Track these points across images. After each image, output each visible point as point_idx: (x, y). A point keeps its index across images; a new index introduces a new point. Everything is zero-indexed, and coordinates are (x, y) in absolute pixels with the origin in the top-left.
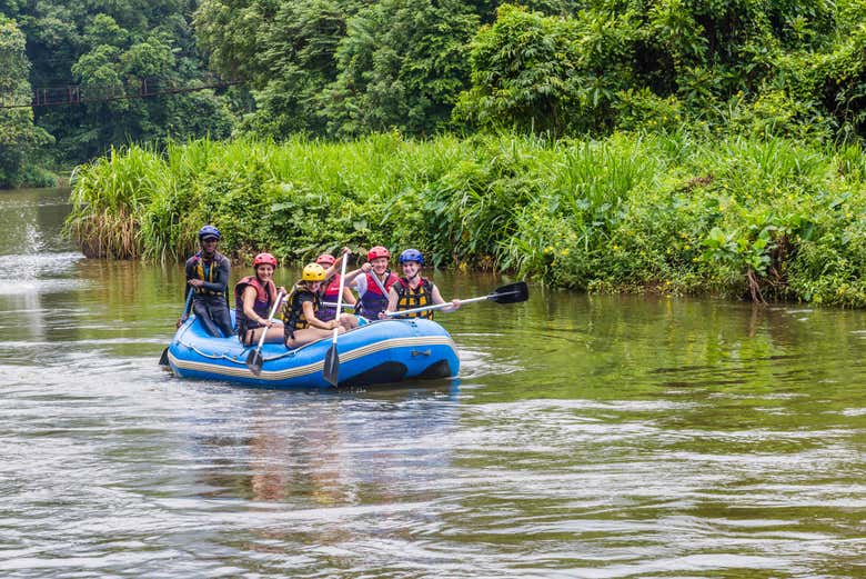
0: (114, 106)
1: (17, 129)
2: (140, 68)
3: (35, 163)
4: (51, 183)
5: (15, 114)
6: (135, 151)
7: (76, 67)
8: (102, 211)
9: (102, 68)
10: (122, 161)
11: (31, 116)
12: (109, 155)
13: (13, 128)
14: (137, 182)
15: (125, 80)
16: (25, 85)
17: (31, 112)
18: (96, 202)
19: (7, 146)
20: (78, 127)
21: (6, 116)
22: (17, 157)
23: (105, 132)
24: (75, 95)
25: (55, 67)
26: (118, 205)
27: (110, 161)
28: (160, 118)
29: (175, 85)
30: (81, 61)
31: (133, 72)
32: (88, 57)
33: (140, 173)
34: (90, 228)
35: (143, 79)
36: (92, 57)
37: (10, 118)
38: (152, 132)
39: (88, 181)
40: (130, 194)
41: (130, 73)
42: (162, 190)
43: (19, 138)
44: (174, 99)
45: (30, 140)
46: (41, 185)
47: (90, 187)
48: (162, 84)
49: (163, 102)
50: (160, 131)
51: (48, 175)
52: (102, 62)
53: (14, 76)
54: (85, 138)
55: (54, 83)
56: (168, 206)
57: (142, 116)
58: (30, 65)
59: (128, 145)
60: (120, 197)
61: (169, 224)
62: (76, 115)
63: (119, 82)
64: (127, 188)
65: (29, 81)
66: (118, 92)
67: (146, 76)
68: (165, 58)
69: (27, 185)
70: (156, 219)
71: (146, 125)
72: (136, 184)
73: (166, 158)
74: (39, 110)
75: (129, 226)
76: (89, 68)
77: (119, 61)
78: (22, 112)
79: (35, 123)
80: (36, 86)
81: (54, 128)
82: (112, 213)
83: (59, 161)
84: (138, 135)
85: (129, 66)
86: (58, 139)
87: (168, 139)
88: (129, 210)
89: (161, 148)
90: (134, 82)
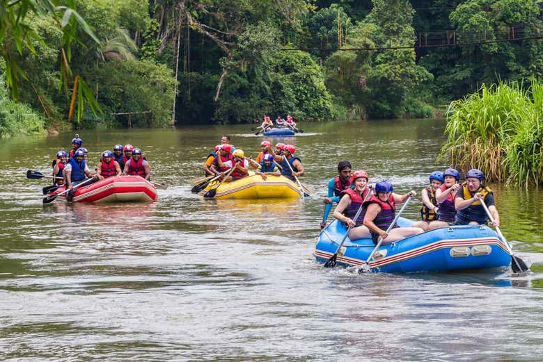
0: (485, 48)
1: (401, 67)
2: (509, 16)
3: (415, 97)
4: (429, 114)
5: (399, 54)
6: (503, 89)
7: (453, 15)
8: (474, 141)
9: (476, 15)
10: (492, 98)
11: (413, 55)
12: (481, 92)
13: (398, 66)
14: (505, 116)
15: (495, 26)
16: (409, 29)
17: (414, 53)
18: (468, 132)
19: (392, 81)
20: (453, 66)
21: (392, 55)
22: (401, 91)
23: (476, 71)
24: (452, 39)
25: (436, 14)
26: (488, 135)
27: (481, 97)
28: (525, 60)
29: (538, 30)
30: (457, 9)
31: (502, 19)
32: (464, 6)
33: (507, 107)
34: (462, 155)
35: (511, 26)
36: (468, 6)
37: (396, 58)
38: (518, 72)
39: (462, 114)
40: (498, 126)
41: (500, 20)
42: (526, 123)
43: (403, 75)
44: (537, 44)
45: (412, 76)
46: (421, 116)
47: (463, 118)
48: (527, 31)
49: (528, 45)
50: (524, 71)
51: (427, 107)
52: (476, 10)
53: (400, 21)
54: (460, 76)
55: (433, 28)
56: (531, 138)
57: (508, 58)
58: (414, 11)
59: (498, 84)
60: (489, 128)
61: (531, 153)
62: (452, 56)
63: (490, 28)
64: (496, 121)
65: (412, 26)
66: (489, 37)
67: (514, 23)
68: (530, 8)
69: (408, 115)
70: (520, 149)
71: (512, 65)
72: (503, 118)
73: (531, 95)
74: (420, 52)
75: (496, 154)
76: (465, 16)
77: (491, 10)
78: (406, 53)
79: (417, 62)
80: (418, 30)
81: (432, 67)
82: (482, 142)
83: (436, 96)
84: (506, 75)
85: (499, 15)
86: (436, 76)
87: (533, 78)
88: (497, 140)
89: (527, 86)
90: (503, 28)
